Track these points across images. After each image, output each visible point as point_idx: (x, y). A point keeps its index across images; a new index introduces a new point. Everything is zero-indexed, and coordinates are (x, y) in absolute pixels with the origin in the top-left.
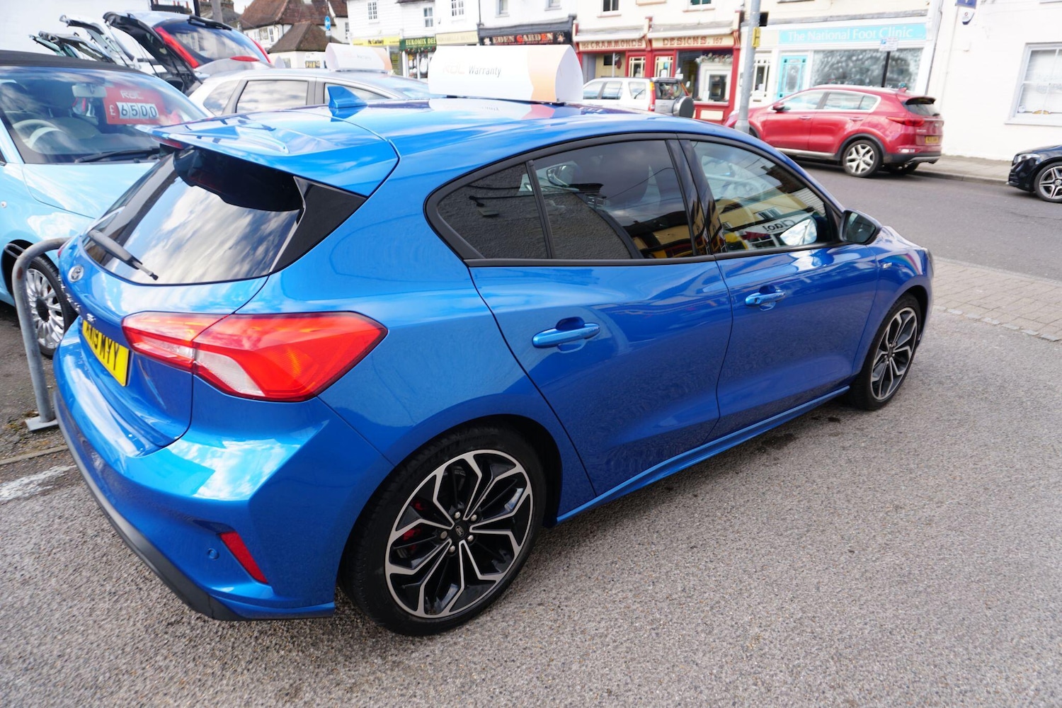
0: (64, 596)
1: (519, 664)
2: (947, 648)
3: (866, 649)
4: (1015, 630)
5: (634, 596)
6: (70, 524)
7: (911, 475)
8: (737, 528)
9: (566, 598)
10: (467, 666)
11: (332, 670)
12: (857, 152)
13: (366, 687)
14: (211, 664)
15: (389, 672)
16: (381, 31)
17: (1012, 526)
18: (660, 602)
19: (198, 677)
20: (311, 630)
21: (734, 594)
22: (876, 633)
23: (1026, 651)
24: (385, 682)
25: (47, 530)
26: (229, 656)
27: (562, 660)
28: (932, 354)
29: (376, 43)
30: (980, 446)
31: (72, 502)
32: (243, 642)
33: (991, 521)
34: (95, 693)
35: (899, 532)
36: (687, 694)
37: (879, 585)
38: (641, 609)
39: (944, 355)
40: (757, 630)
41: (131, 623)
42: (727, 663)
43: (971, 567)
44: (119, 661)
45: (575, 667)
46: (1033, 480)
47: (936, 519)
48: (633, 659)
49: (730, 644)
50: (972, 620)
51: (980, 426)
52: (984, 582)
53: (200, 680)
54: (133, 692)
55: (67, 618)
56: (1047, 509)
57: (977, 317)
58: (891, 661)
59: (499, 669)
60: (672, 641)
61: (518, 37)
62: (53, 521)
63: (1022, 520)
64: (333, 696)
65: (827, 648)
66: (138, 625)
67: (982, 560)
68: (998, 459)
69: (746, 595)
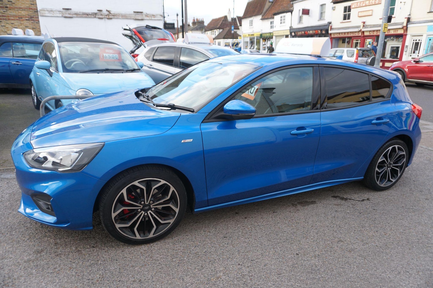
1: (118, 262)
5: (183, 249)
7: (362, 229)
8: (252, 234)
10: (100, 258)
11: (58, 248)
13: (63, 256)
14: (26, 237)
15: (74, 253)
16: (253, 31)
17: (397, 262)
19: (19, 240)
20: (64, 234)
21: (225, 258)
24: (70, 256)
26: (33, 236)
28: (428, 178)
29: (251, 35)
30: (415, 223)
32: (41, 233)
33: (387, 257)
35: (331, 251)
37: (297, 271)
38: (181, 255)
40: (222, 274)
43: (355, 274)
47: (356, 250)
48: (160, 272)
49: (205, 276)
53: (19, 241)
59: (109, 262)
61: (306, 32)
63: (406, 261)
64: (51, 256)
66: (18, 220)
67: (364, 273)
68: (421, 230)
69: (230, 260)
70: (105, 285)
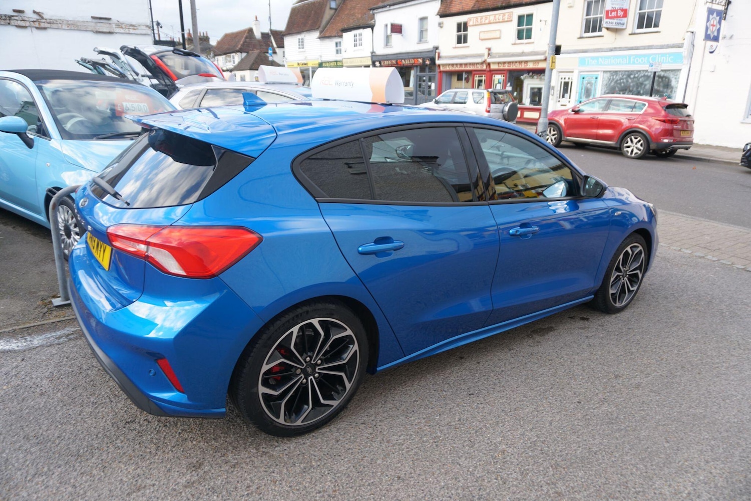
0: (65, 403)
1: (343, 458)
2: (632, 465)
3: (576, 462)
4: (683, 456)
5: (426, 422)
6: (73, 362)
7: (631, 356)
8: (503, 384)
9: (380, 421)
10: (309, 457)
11: (224, 454)
12: (632, 141)
13: (244, 465)
14: (149, 447)
15: (259, 458)
16: (306, 57)
17: (696, 392)
18: (442, 426)
19: (141, 453)
20: (214, 431)
21: (493, 424)
22: (585, 453)
23: (687, 469)
24: (256, 463)
25: (59, 365)
26: (161, 443)
27: (372, 458)
28: (664, 279)
29: (303, 65)
30: (685, 340)
31: (76, 349)
32: (171, 435)
33: (682, 388)
34: (77, 459)
35: (615, 391)
36: (450, 482)
37: (594, 424)
38: (429, 430)
39: (672, 280)
40: (504, 446)
41: (104, 421)
42: (480, 465)
43: (661, 416)
44: (93, 442)
45: (379, 462)
46: (718, 363)
47: (643, 385)
48: (417, 459)
49: (485, 454)
50: (654, 448)
51: (688, 327)
52: (668, 425)
53: (142, 455)
54: (100, 460)
55: (65, 416)
56: (723, 382)
57: (701, 255)
58: (592, 470)
59: (329, 460)
60: (445, 450)
61: (398, 61)
62: (63, 360)
63: (704, 389)
64: (223, 469)
65: (549, 460)
66: (108, 422)
67: (670, 412)
68: (696, 348)
69: (501, 425)
70: (351, 495)
